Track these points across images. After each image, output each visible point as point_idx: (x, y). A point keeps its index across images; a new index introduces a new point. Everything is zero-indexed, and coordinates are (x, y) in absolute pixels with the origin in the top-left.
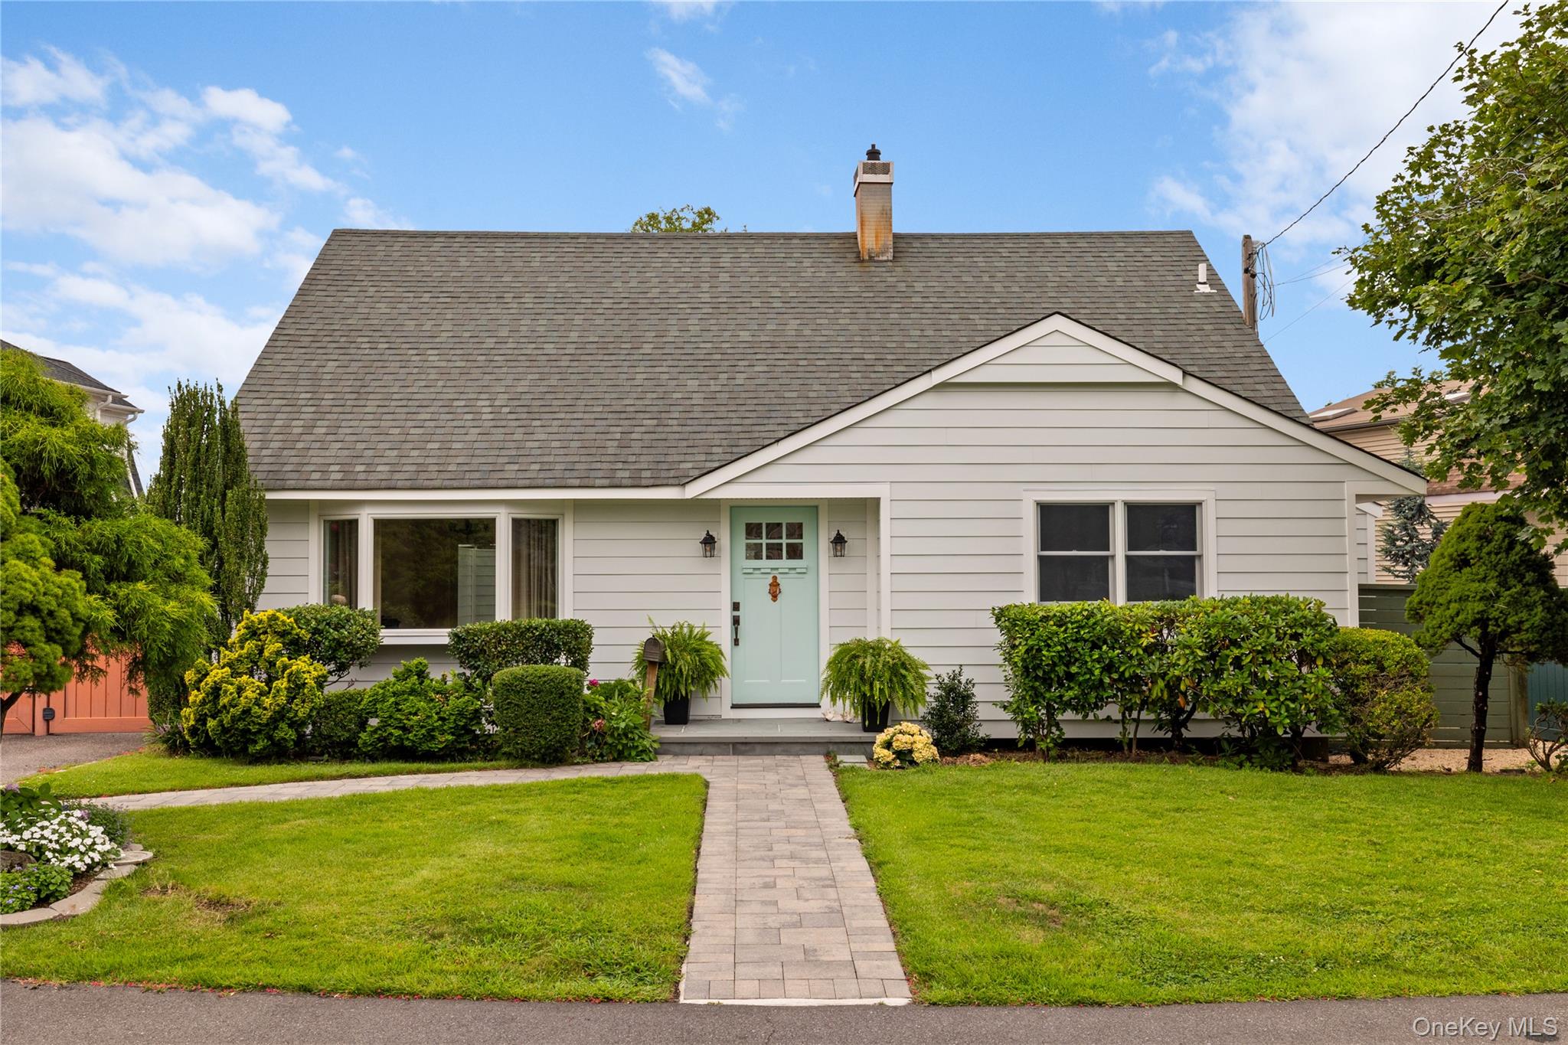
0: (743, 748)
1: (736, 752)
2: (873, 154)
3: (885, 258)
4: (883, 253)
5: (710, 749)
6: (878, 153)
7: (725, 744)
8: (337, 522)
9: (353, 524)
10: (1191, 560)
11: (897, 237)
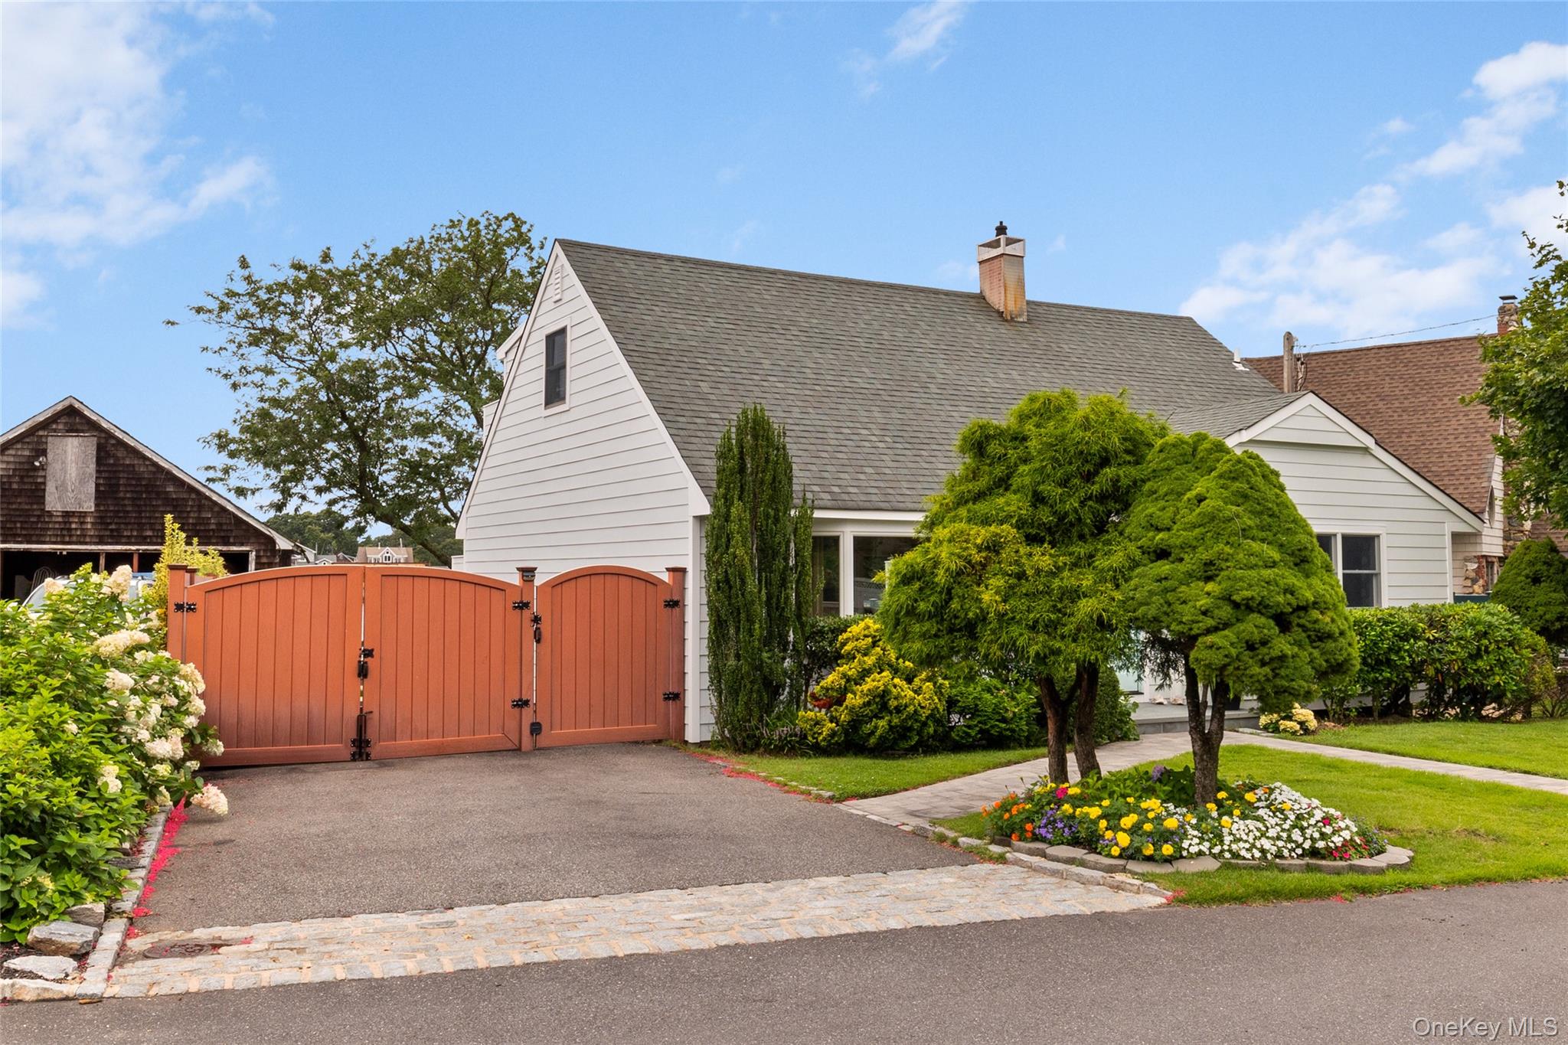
0: (1169, 726)
1: (1166, 731)
2: (1001, 230)
3: (1021, 320)
4: (1020, 315)
5: (1150, 729)
6: (1005, 228)
7: (1159, 724)
8: (820, 537)
9: (834, 542)
10: (1369, 577)
11: (1029, 303)
